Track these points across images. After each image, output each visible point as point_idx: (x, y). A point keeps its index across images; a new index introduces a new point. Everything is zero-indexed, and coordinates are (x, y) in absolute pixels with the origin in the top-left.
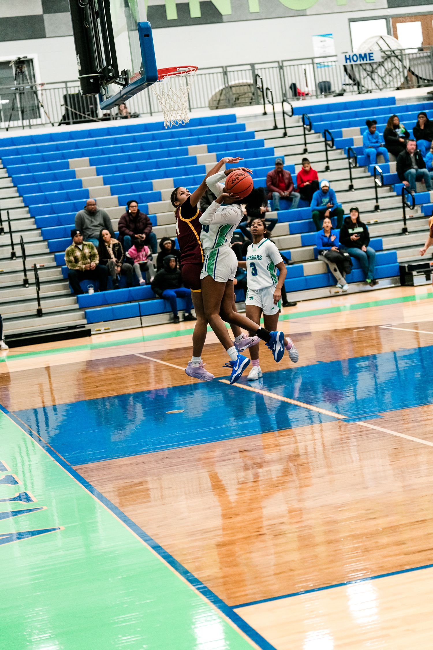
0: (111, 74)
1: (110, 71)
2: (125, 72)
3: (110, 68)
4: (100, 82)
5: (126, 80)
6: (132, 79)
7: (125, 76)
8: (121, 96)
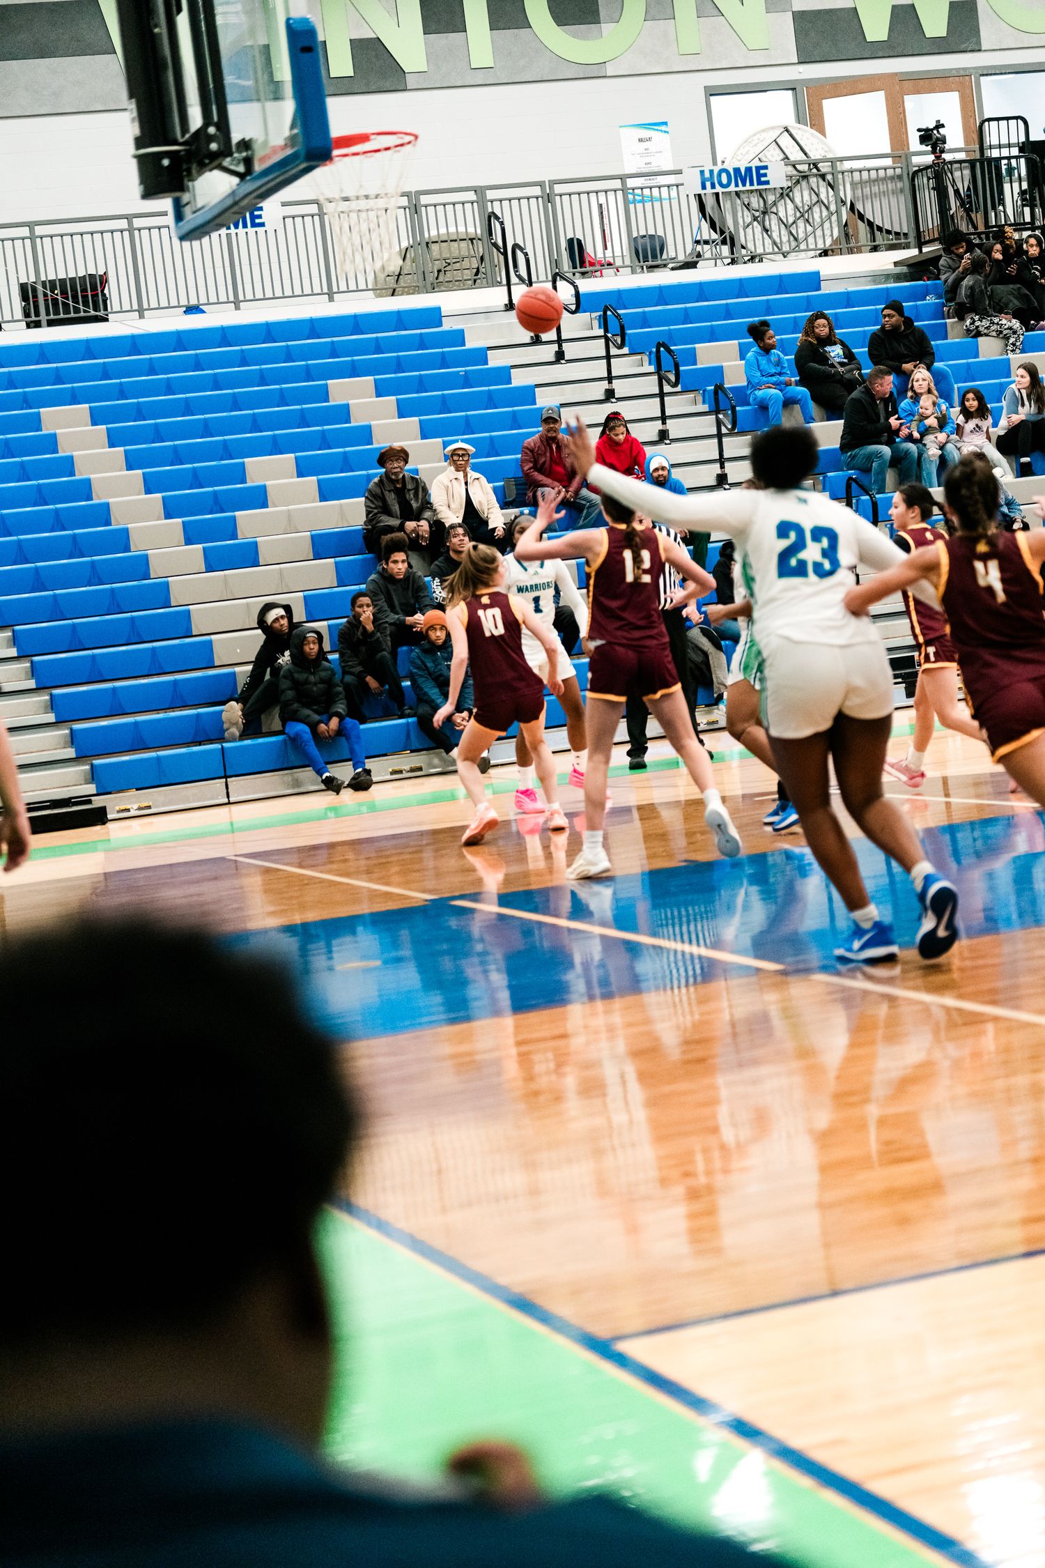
0: (214, 146)
1: (211, 139)
2: (245, 145)
3: (212, 130)
4: (185, 167)
5: (248, 162)
6: (262, 160)
7: (244, 154)
8: (236, 203)
